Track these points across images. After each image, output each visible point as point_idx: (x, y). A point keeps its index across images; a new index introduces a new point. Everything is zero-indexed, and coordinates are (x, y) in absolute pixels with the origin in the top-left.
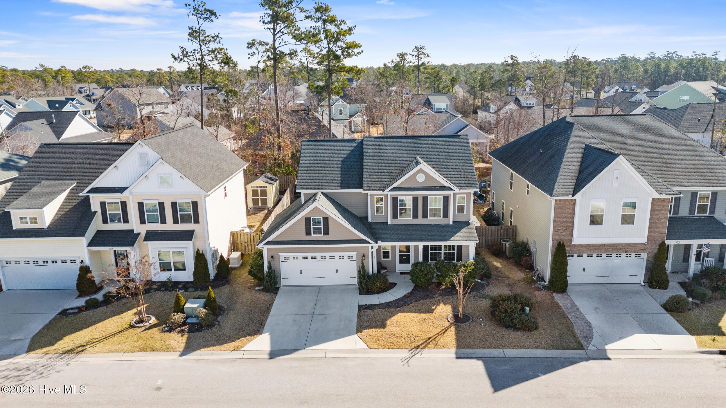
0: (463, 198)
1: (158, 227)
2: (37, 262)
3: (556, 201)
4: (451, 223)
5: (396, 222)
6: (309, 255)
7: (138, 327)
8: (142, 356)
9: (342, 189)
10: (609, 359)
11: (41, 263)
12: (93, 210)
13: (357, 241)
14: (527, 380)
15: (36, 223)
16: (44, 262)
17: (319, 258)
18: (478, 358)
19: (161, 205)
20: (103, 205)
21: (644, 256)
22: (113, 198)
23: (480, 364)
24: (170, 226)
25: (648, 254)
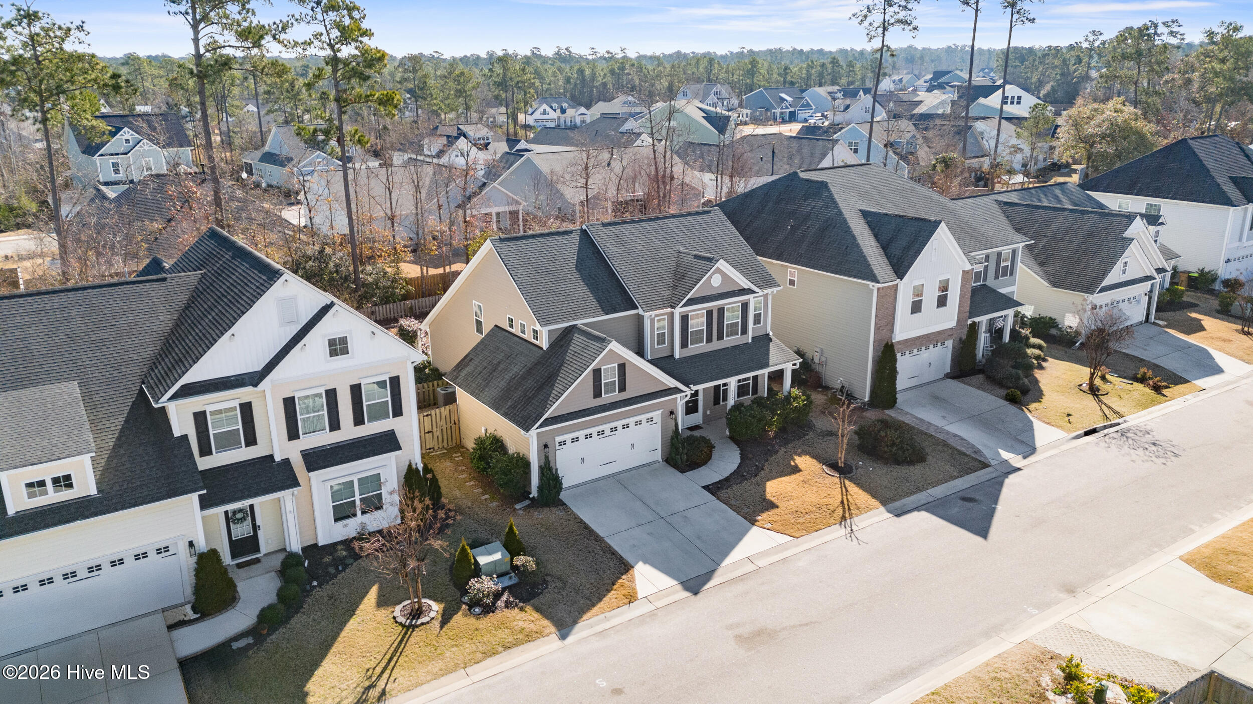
0: (760, 303)
1: (326, 438)
2: (74, 574)
3: (878, 289)
4: (750, 341)
5: (688, 352)
6: (594, 430)
7: (423, 624)
8: (501, 663)
9: (607, 314)
10: (1019, 469)
11: (82, 573)
12: (177, 433)
13: (664, 393)
14: (993, 516)
15: (70, 486)
16: (91, 570)
17: (607, 432)
18: (917, 509)
19: (331, 395)
20: (200, 418)
21: (950, 343)
22: (215, 401)
23: (924, 515)
24: (349, 431)
25: (954, 340)
